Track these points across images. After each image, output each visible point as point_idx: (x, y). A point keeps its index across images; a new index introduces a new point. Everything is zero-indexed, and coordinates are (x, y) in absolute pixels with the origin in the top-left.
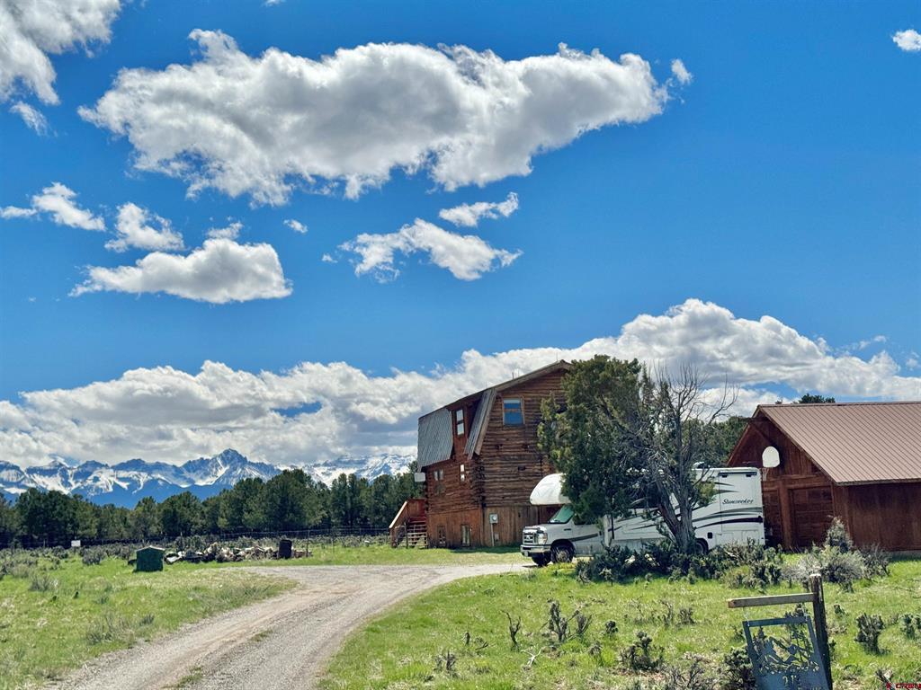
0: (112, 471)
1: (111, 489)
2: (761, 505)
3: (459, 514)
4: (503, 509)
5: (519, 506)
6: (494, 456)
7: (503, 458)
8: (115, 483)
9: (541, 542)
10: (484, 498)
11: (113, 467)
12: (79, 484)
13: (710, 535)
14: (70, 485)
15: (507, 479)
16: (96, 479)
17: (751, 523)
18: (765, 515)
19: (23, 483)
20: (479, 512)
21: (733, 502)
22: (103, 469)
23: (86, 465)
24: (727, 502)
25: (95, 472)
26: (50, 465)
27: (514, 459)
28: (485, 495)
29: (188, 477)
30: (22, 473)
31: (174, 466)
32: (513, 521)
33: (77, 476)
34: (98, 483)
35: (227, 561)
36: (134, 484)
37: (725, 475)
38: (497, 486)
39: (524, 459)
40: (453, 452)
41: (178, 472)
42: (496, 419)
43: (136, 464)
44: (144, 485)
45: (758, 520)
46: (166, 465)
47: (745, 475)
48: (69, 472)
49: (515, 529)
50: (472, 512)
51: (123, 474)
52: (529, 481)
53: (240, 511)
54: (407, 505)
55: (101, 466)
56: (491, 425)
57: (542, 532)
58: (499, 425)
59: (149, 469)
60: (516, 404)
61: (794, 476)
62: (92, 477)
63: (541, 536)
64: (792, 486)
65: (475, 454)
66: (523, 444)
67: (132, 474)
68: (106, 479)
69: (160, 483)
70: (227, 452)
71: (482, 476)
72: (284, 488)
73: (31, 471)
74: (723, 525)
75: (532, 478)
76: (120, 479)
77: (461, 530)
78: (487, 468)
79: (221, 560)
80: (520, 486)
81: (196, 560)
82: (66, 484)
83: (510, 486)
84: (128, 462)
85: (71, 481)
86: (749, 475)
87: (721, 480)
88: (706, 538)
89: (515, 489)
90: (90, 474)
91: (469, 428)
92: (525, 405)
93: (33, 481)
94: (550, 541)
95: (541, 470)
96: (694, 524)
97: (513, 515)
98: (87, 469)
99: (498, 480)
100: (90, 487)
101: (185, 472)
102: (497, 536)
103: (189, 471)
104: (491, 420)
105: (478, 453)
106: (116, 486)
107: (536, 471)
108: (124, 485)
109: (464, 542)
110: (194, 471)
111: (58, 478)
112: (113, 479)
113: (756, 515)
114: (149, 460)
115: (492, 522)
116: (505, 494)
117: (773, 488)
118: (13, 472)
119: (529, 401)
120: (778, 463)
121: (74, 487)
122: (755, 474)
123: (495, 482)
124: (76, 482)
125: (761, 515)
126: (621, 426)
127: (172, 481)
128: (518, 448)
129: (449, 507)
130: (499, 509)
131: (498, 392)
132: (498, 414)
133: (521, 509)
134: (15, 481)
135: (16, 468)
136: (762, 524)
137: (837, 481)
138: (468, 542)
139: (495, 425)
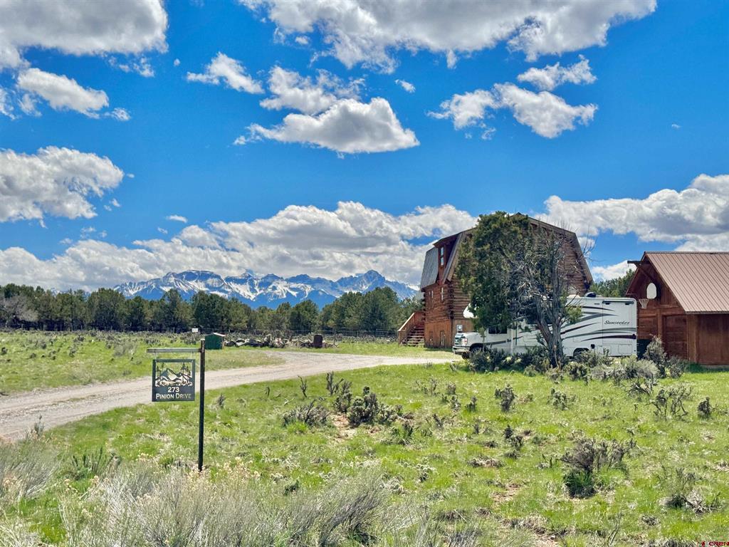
0: (285, 282)
1: (285, 296)
2: (635, 326)
3: (439, 324)
4: (467, 321)
8: (288, 292)
9: (464, 344)
10: (452, 312)
11: (286, 280)
12: (262, 291)
13: (593, 346)
14: (256, 292)
16: (274, 288)
17: (626, 339)
18: (638, 333)
19: (223, 288)
20: (449, 323)
21: (613, 323)
22: (280, 281)
23: (267, 277)
24: (608, 323)
25: (274, 282)
26: (242, 276)
28: (453, 310)
29: (341, 290)
30: (222, 281)
31: (331, 281)
33: (260, 285)
34: (276, 291)
35: (276, 347)
36: (301, 293)
37: (608, 303)
40: (438, 278)
41: (333, 286)
43: (303, 278)
44: (309, 294)
45: (633, 337)
46: (326, 280)
47: (624, 304)
48: (256, 282)
50: (446, 322)
51: (294, 285)
53: (343, 316)
54: (414, 315)
55: (277, 278)
57: (464, 337)
59: (312, 282)
61: (666, 306)
62: (271, 286)
63: (463, 340)
64: (664, 314)
65: (447, 279)
67: (300, 285)
68: (281, 289)
69: (321, 293)
70: (370, 272)
71: (452, 296)
72: (375, 300)
73: (229, 279)
74: (604, 339)
76: (292, 289)
77: (440, 335)
78: (456, 291)
79: (273, 346)
81: (255, 346)
82: (253, 290)
84: (298, 276)
85: (256, 288)
86: (627, 303)
87: (605, 306)
88: (590, 348)
90: (270, 284)
91: (447, 261)
93: (230, 288)
94: (470, 344)
96: (562, 336)
98: (268, 280)
99: (464, 300)
100: (270, 294)
101: (339, 286)
103: (342, 285)
105: (450, 279)
106: (288, 294)
108: (294, 293)
109: (442, 344)
110: (346, 286)
111: (247, 286)
112: (286, 289)
113: (631, 333)
114: (313, 276)
115: (458, 330)
117: (654, 315)
118: (216, 280)
120: (655, 296)
121: (259, 293)
122: (632, 303)
124: (260, 290)
125: (635, 333)
126: (512, 264)
127: (329, 292)
129: (435, 318)
130: (463, 321)
134: (217, 286)
135: (218, 277)
136: (636, 340)
137: (687, 310)
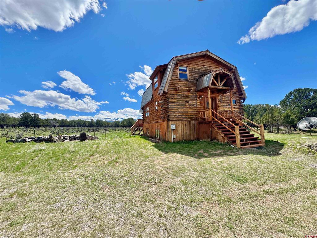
3: (154, 124)
4: (178, 122)
5: (186, 121)
6: (174, 94)
7: (179, 96)
10: (169, 116)
15: (180, 107)
20: (165, 123)
27: (183, 97)
28: (169, 114)
32: (182, 128)
38: (175, 110)
39: (188, 97)
40: (152, 97)
42: (175, 75)
49: (183, 133)
50: (161, 123)
52: (190, 108)
54: (138, 121)
56: (172, 78)
58: (176, 79)
60: (185, 70)
65: (164, 91)
66: (188, 90)
75: (191, 107)
77: (155, 131)
78: (170, 100)
80: (186, 111)
83: (182, 110)
89: (184, 112)
91: (160, 83)
92: (189, 71)
95: (196, 103)
97: (183, 125)
99: (176, 107)
102: (175, 136)
104: (173, 75)
105: (166, 91)
107: (194, 103)
109: (157, 137)
115: (172, 129)
116: (179, 114)
119: (191, 69)
123: (174, 108)
128: (185, 91)
130: (176, 122)
131: (177, 60)
132: (176, 73)
133: (186, 122)
138: (159, 137)
139: (174, 78)
